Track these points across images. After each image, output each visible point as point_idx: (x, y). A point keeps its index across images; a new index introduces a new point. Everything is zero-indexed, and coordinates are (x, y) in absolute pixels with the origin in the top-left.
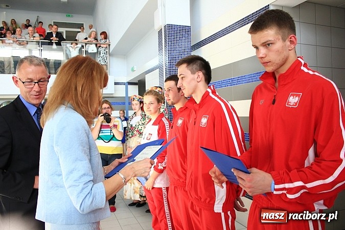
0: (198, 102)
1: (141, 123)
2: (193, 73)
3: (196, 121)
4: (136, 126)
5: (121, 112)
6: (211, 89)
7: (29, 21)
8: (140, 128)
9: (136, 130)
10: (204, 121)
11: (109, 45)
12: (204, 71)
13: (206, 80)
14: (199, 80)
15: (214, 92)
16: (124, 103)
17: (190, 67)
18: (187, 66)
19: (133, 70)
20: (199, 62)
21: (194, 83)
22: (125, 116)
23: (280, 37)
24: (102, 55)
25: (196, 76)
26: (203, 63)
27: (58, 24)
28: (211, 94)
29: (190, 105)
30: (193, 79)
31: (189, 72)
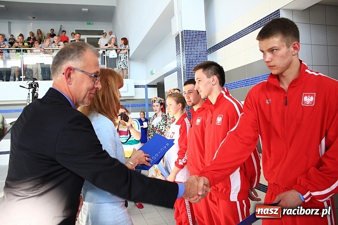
0: (213, 104)
1: (161, 124)
2: (209, 77)
3: (213, 120)
4: (157, 126)
5: (142, 113)
6: (225, 91)
7: (52, 30)
8: (161, 128)
9: (158, 130)
10: (219, 119)
11: (129, 50)
12: (218, 75)
13: (220, 83)
14: (214, 83)
15: (227, 94)
16: (144, 105)
17: (206, 72)
18: (203, 71)
19: (152, 74)
20: (214, 67)
21: (209, 86)
22: (146, 117)
23: (285, 44)
24: (122, 60)
25: (211, 79)
26: (218, 68)
27: (80, 32)
28: (225, 96)
29: (206, 106)
30: (209, 82)
31: (206, 76)
